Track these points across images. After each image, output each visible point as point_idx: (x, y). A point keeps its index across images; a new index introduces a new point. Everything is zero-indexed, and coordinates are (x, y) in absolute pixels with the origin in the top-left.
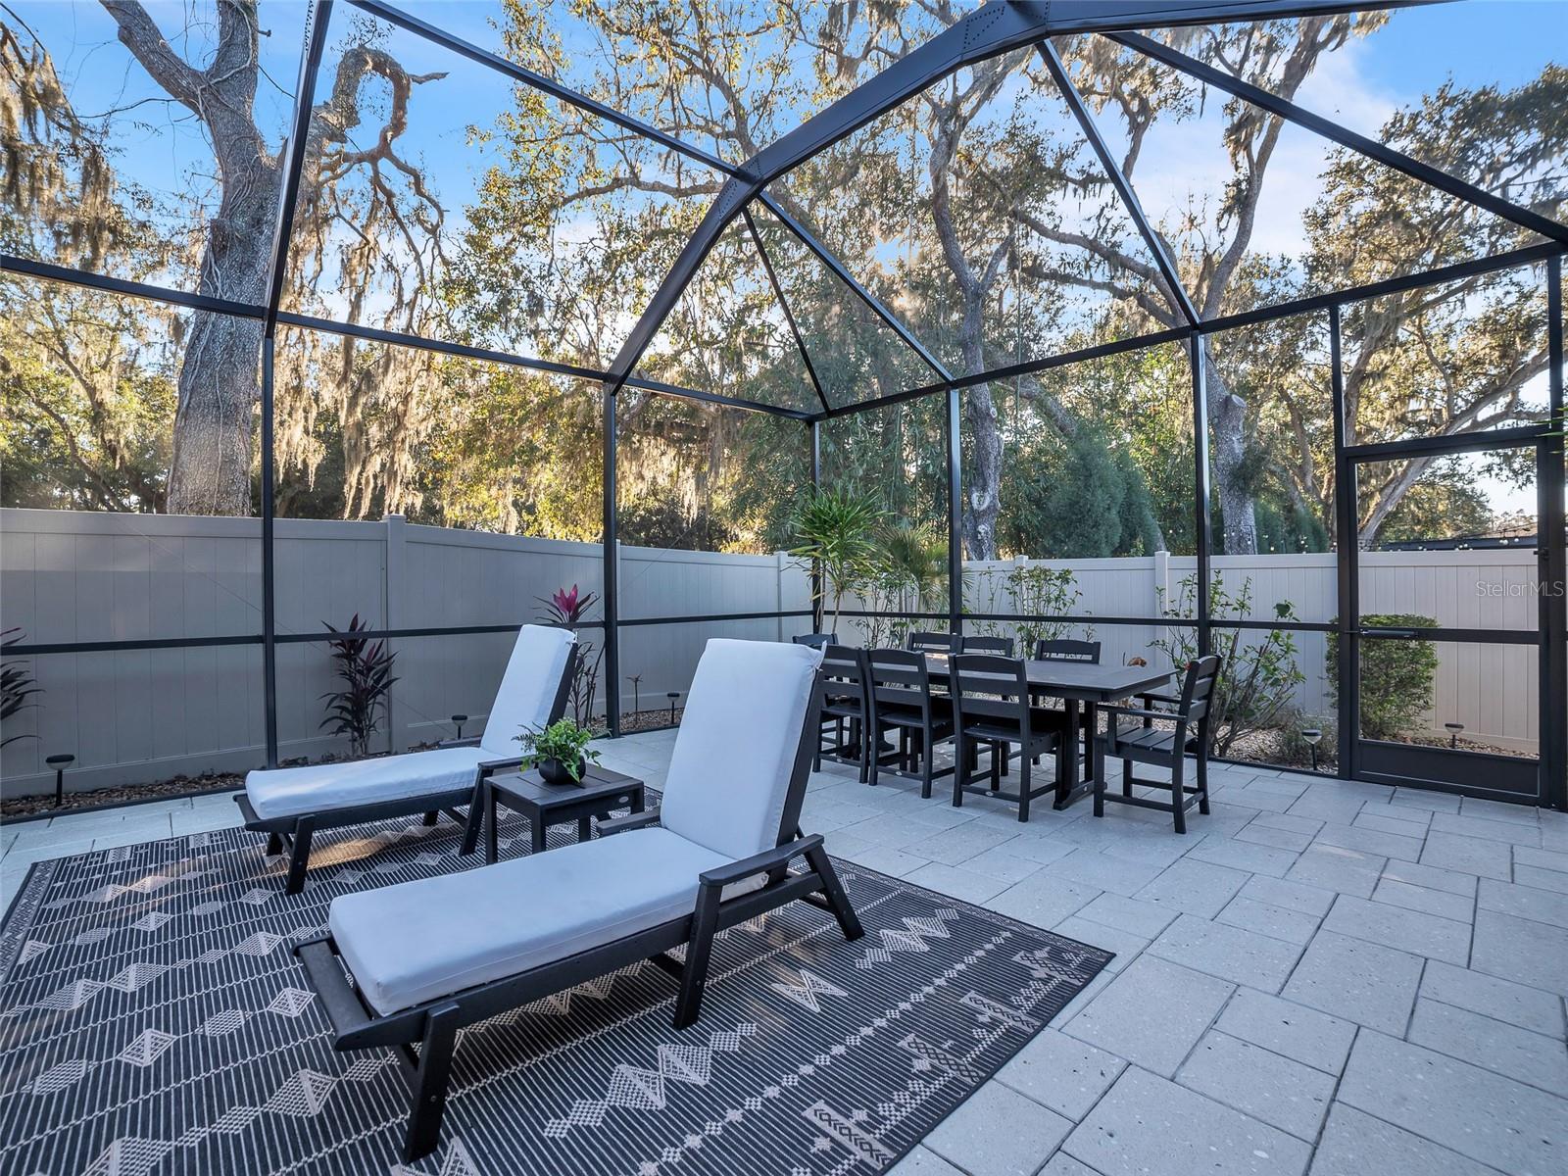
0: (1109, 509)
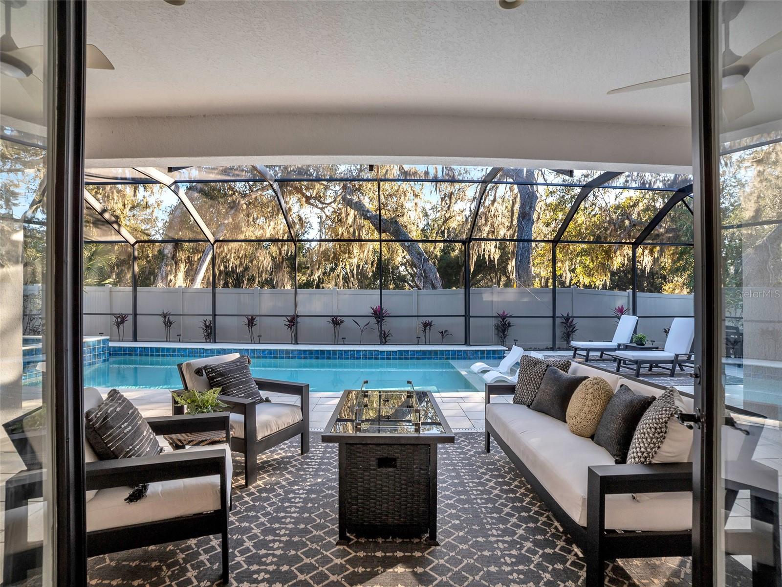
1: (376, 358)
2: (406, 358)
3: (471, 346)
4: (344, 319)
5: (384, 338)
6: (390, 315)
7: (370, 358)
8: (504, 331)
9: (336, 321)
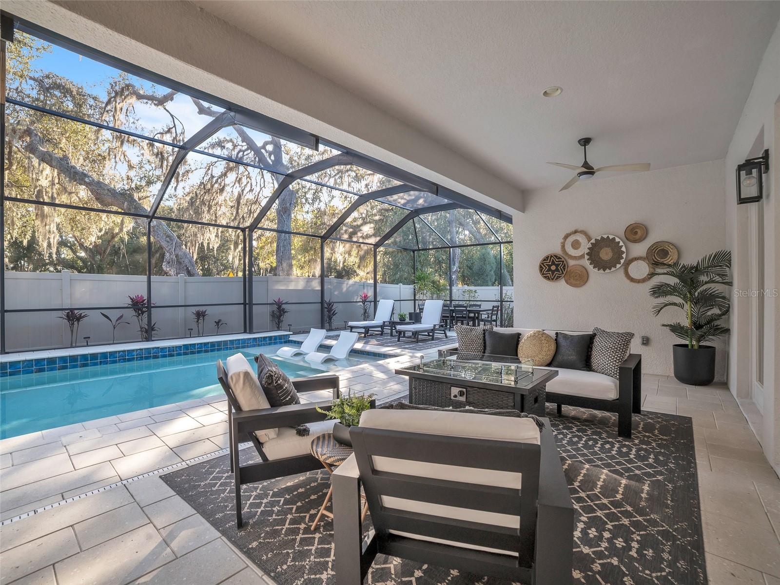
0: (491, 270)
1: (156, 357)
2: (193, 353)
3: (254, 333)
4: (87, 312)
5: (148, 333)
6: (156, 305)
7: (147, 358)
8: (279, 317)
9: (73, 316)
